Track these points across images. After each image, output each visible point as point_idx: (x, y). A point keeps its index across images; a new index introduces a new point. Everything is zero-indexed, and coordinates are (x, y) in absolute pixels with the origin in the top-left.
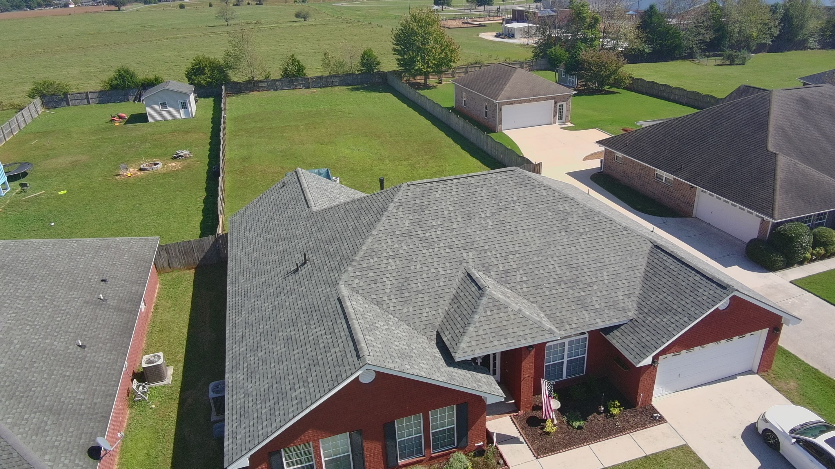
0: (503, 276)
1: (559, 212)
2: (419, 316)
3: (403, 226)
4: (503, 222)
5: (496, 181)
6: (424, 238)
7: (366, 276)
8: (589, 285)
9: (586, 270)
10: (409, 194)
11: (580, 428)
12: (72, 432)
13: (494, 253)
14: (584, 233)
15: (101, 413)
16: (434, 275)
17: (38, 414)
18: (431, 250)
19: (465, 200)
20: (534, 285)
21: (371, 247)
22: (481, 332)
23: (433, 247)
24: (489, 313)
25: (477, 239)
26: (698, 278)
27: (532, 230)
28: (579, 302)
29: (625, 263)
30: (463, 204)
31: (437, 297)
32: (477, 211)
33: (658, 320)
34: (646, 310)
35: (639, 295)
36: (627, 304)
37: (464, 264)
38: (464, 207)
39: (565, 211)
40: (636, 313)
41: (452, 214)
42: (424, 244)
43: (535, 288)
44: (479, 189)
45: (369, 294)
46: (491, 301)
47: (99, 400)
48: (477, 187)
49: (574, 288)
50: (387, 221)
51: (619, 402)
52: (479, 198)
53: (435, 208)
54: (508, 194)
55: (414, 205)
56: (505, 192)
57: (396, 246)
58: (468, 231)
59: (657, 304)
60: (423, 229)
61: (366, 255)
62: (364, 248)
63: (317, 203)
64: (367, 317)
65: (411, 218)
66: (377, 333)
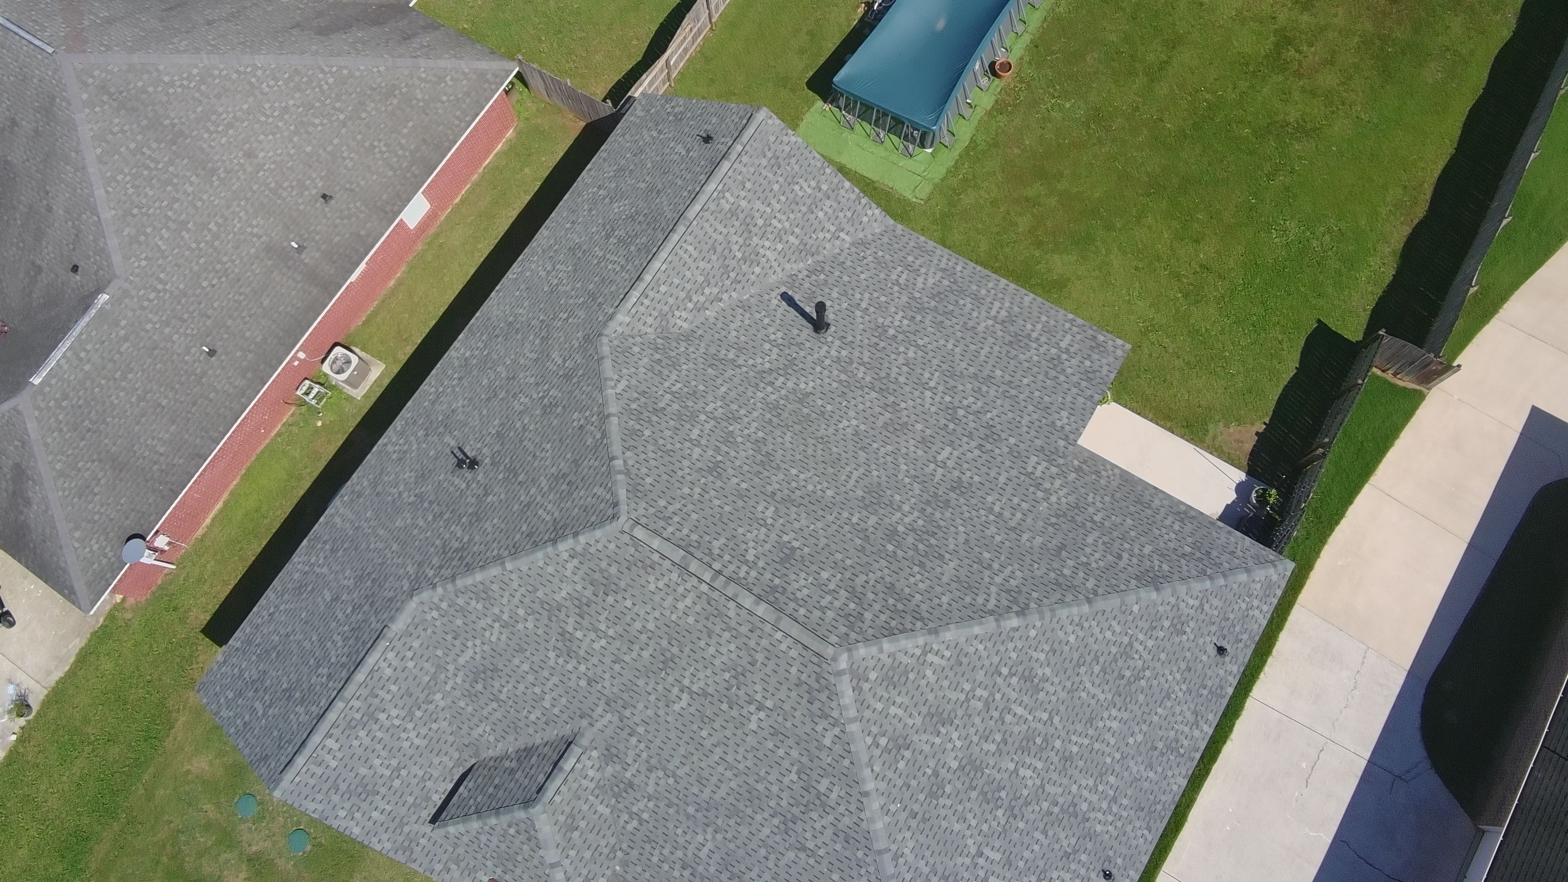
2: (472, 726)
7: (451, 618)
10: (612, 546)
12: (122, 505)
13: (642, 746)
15: (172, 484)
17: (96, 463)
18: (561, 661)
19: (686, 633)
20: (648, 834)
21: (488, 583)
22: (483, 838)
23: (568, 659)
24: (512, 831)
30: (676, 635)
31: (512, 726)
32: (687, 667)
37: (585, 723)
38: (674, 642)
39: (823, 798)
41: (644, 637)
42: (560, 645)
43: (646, 839)
44: (727, 635)
46: (529, 822)
48: (729, 629)
50: (541, 564)
52: (712, 650)
54: (766, 686)
55: (602, 571)
56: (767, 678)
58: (641, 683)
62: (479, 577)
63: (651, 294)
64: (382, 693)
65: (579, 587)
66: (362, 734)
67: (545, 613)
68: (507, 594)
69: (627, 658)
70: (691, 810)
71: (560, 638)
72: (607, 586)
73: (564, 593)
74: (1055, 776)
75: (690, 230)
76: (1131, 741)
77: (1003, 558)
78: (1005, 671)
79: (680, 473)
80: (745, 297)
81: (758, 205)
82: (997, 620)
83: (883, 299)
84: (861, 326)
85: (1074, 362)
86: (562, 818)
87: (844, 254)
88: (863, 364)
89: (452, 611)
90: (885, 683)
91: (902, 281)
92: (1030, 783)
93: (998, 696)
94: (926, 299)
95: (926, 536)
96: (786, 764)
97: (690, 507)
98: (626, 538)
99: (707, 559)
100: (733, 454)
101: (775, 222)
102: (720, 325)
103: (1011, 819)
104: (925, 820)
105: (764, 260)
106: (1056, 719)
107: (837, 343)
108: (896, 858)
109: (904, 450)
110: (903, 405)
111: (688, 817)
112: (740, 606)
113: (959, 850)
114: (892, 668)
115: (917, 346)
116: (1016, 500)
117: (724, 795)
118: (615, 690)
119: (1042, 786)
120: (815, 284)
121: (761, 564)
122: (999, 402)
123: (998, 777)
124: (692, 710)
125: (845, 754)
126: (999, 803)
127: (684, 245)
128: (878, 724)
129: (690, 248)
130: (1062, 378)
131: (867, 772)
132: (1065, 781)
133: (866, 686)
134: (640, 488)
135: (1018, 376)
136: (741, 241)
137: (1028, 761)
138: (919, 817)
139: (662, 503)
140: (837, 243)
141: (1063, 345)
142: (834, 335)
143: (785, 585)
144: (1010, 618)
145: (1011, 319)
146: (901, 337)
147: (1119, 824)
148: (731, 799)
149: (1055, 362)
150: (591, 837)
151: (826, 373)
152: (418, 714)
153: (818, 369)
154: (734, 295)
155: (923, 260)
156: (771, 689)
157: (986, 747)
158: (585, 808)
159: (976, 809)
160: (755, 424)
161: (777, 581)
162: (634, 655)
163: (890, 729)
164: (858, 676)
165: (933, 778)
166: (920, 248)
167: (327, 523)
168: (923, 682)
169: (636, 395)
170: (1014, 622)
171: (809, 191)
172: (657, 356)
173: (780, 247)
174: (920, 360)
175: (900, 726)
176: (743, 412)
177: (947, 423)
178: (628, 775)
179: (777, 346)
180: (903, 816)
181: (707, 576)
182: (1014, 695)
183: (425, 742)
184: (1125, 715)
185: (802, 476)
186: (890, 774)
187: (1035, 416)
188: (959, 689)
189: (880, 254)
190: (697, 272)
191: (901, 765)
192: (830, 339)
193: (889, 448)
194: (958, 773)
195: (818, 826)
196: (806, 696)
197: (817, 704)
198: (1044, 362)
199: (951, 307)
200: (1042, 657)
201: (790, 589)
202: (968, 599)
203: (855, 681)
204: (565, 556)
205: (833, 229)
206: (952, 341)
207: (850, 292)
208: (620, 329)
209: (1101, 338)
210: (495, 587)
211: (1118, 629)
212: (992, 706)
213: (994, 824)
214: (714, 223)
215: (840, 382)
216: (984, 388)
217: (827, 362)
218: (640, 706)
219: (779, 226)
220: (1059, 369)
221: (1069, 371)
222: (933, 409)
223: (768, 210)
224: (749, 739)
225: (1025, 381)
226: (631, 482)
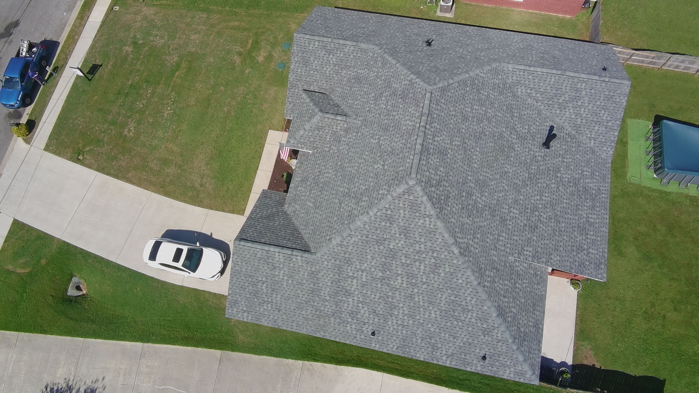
8: (311, 190)
9: (319, 193)
10: (419, 90)
13: (354, 138)
14: (340, 207)
19: (399, 129)
21: (389, 63)
23: (374, 100)
24: (310, 111)
27: (358, 169)
29: (311, 223)
30: (396, 126)
32: (387, 136)
34: (280, 213)
35: (292, 219)
37: (354, 117)
39: (361, 201)
40: (285, 210)
41: (391, 117)
42: (377, 95)
44: (404, 141)
62: (390, 59)
63: (526, 73)
64: (339, 52)
65: (400, 89)
66: (323, 52)
67: (386, 85)
68: (387, 70)
69: (382, 117)
70: (339, 163)
71: (380, 94)
72: (404, 97)
73: (395, 86)
74: (403, 294)
75: (560, 76)
76: (430, 326)
77: (480, 243)
78: (435, 255)
79: (457, 105)
80: (543, 112)
81: (587, 99)
82: (454, 243)
83: (572, 167)
84: (555, 162)
85: (585, 257)
86: (320, 124)
87: (584, 146)
88: (538, 167)
89: (375, 58)
90: (410, 204)
91: (585, 173)
92: (396, 283)
93: (424, 255)
94: (581, 185)
95: (475, 209)
96: (367, 183)
97: (446, 112)
98: (424, 92)
99: (429, 122)
100: (474, 124)
101: (583, 110)
102: (526, 106)
103: (380, 280)
104: (367, 242)
105: (564, 113)
106: (425, 286)
107: (542, 154)
108: (350, 235)
109: (508, 194)
110: (528, 188)
111: (336, 164)
112: (416, 139)
113: (361, 262)
114: (417, 204)
115: (558, 188)
116: (509, 246)
117: (348, 170)
118: (369, 119)
119: (397, 289)
120: (565, 138)
121: (435, 143)
122: (550, 228)
123: (393, 268)
124: (373, 145)
125: (379, 200)
126: (384, 272)
127: (553, 77)
128: (395, 207)
129: (553, 80)
130: (575, 253)
131: (376, 210)
132: (402, 300)
133: (406, 196)
134: (445, 91)
135: (566, 234)
136: (567, 99)
137: (404, 279)
138: (367, 239)
139: (443, 101)
140: (588, 141)
141: (591, 250)
142: (545, 152)
143: (431, 154)
144: (457, 249)
145: (591, 224)
146: (559, 179)
147: (395, 332)
148: (348, 173)
149: (580, 249)
150: (318, 138)
151: (527, 153)
152: (337, 68)
153: (527, 150)
154: (542, 107)
155: (599, 179)
156: (391, 165)
157: (403, 258)
158: (327, 131)
159: (378, 263)
160: (490, 130)
161: (431, 151)
162: (384, 118)
163: (394, 213)
164: (409, 191)
165: (383, 239)
166: (604, 176)
167: (388, 18)
168: (417, 220)
169: (481, 81)
170: (456, 251)
171: (604, 118)
172: (501, 86)
173: (573, 116)
174: (552, 190)
175: (397, 217)
176: (494, 124)
177: (529, 209)
178: (343, 139)
179: (529, 131)
180: (365, 232)
181: (422, 124)
182: (427, 262)
183: (328, 75)
184: (439, 319)
185: (477, 153)
186: (378, 220)
187: (551, 245)
188: (421, 237)
189: (593, 160)
190: (544, 87)
191: (383, 224)
192: (543, 151)
193: (506, 188)
194: (389, 249)
195: (350, 204)
196: (394, 177)
197: (393, 182)
198: (578, 243)
199: (583, 197)
200: (447, 270)
201: (431, 156)
202: (457, 230)
203: (407, 191)
204: (409, 79)
205: (593, 136)
206: (568, 201)
207: (568, 153)
208: (505, 68)
209: (603, 267)
210: (388, 65)
211: (473, 302)
212: (419, 255)
213: (375, 273)
214: (569, 84)
215: (525, 160)
216: (553, 221)
217: (532, 153)
218: (367, 130)
219: (582, 112)
220: (578, 251)
221: (580, 256)
222: (533, 201)
223: (586, 104)
224: (371, 168)
225: (565, 237)
226: (446, 88)
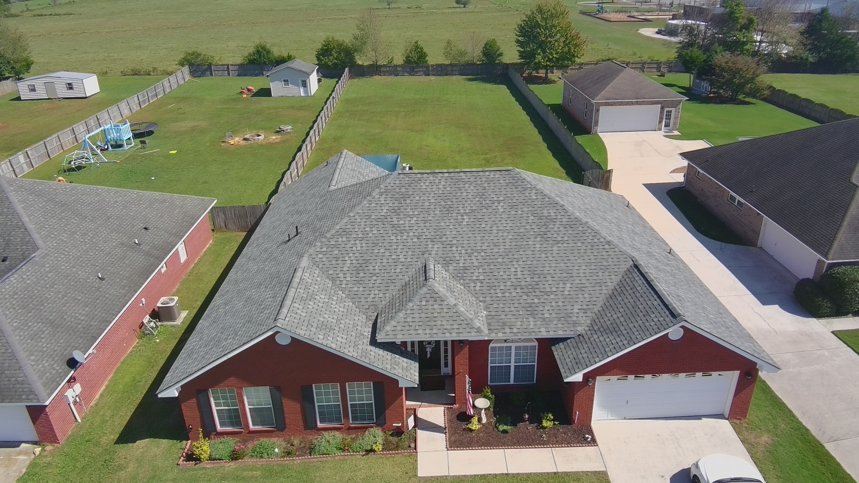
0: (461, 271)
1: (542, 218)
2: (366, 296)
3: (380, 211)
4: (481, 220)
5: (487, 180)
6: (396, 226)
7: (331, 253)
8: (546, 293)
9: (549, 278)
10: (397, 182)
11: (505, 432)
12: (61, 343)
13: (460, 248)
14: (563, 242)
15: (93, 333)
16: (394, 261)
17: (40, 324)
18: (399, 238)
19: (449, 195)
20: (488, 285)
21: (344, 227)
22: (409, 319)
23: (402, 235)
24: (424, 303)
25: (448, 233)
26: (657, 302)
27: (507, 231)
28: (530, 309)
29: (595, 278)
30: (446, 198)
31: (389, 281)
32: (458, 206)
33: (602, 339)
34: (596, 328)
35: (597, 312)
36: (580, 318)
37: (426, 256)
38: (446, 201)
39: (549, 217)
40: (587, 328)
41: (432, 207)
42: (395, 231)
43: (489, 288)
44: (467, 185)
45: (328, 269)
46: (430, 292)
47: (95, 323)
48: (466, 183)
49: (529, 294)
50: (368, 205)
51: (552, 415)
52: (465, 194)
53: (417, 198)
54: (495, 193)
55: (398, 193)
56: (493, 191)
57: (368, 229)
58: (442, 224)
59: (608, 323)
60: (398, 217)
61: (338, 233)
62: (338, 227)
63: (340, 183)
64: (311, 288)
65: (391, 205)
66: (311, 303)
67: (380, 223)
68: (356, 226)
69: (430, 218)
71: (393, 229)
72: (404, 197)
73: (385, 211)
89: (329, 249)
118: (432, 233)
124: (472, 220)
129: (345, 175)
156: (498, 193)
197: (520, 187)
210: (349, 227)
214: (349, 171)
224: (503, 216)
